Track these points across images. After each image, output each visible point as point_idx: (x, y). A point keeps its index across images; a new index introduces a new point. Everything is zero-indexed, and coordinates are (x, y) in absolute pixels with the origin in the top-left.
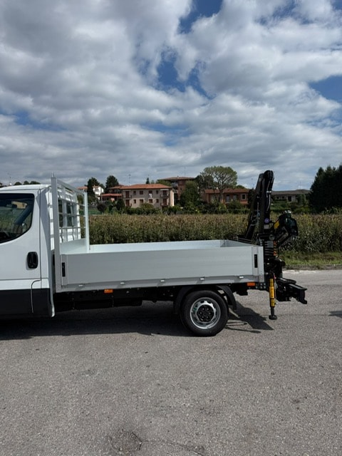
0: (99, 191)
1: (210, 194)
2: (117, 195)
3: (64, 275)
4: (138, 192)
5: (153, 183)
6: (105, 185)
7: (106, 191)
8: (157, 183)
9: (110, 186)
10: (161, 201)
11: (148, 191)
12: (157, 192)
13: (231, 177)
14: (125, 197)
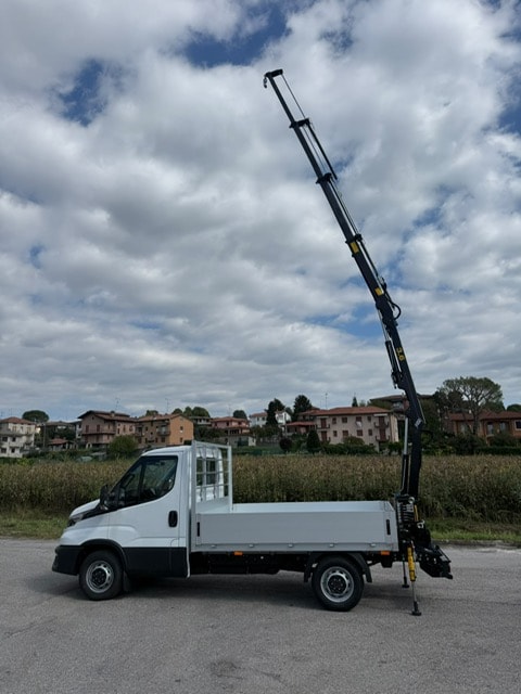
0: (283, 419)
1: (457, 421)
2: (309, 423)
3: (199, 535)
4: (339, 420)
5: (363, 405)
6: (292, 408)
7: (295, 417)
8: (369, 405)
9: (301, 410)
10: (377, 433)
11: (354, 418)
12: (369, 419)
13: (491, 393)
14: (319, 426)
